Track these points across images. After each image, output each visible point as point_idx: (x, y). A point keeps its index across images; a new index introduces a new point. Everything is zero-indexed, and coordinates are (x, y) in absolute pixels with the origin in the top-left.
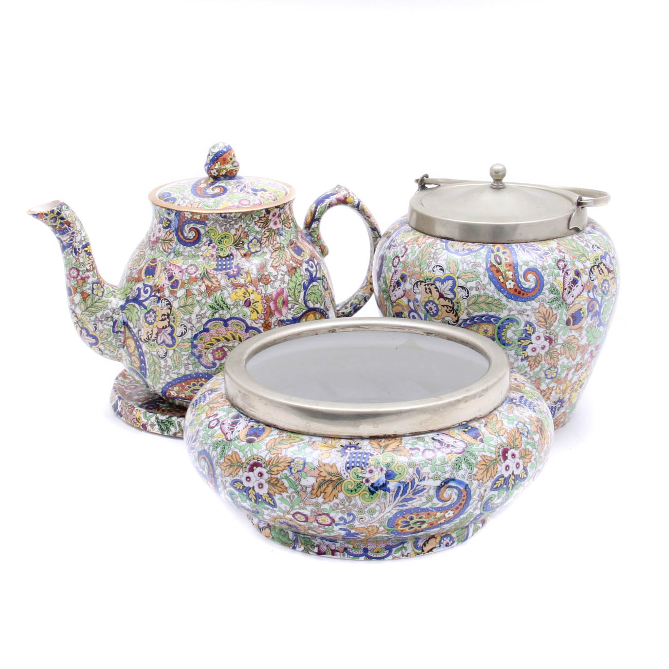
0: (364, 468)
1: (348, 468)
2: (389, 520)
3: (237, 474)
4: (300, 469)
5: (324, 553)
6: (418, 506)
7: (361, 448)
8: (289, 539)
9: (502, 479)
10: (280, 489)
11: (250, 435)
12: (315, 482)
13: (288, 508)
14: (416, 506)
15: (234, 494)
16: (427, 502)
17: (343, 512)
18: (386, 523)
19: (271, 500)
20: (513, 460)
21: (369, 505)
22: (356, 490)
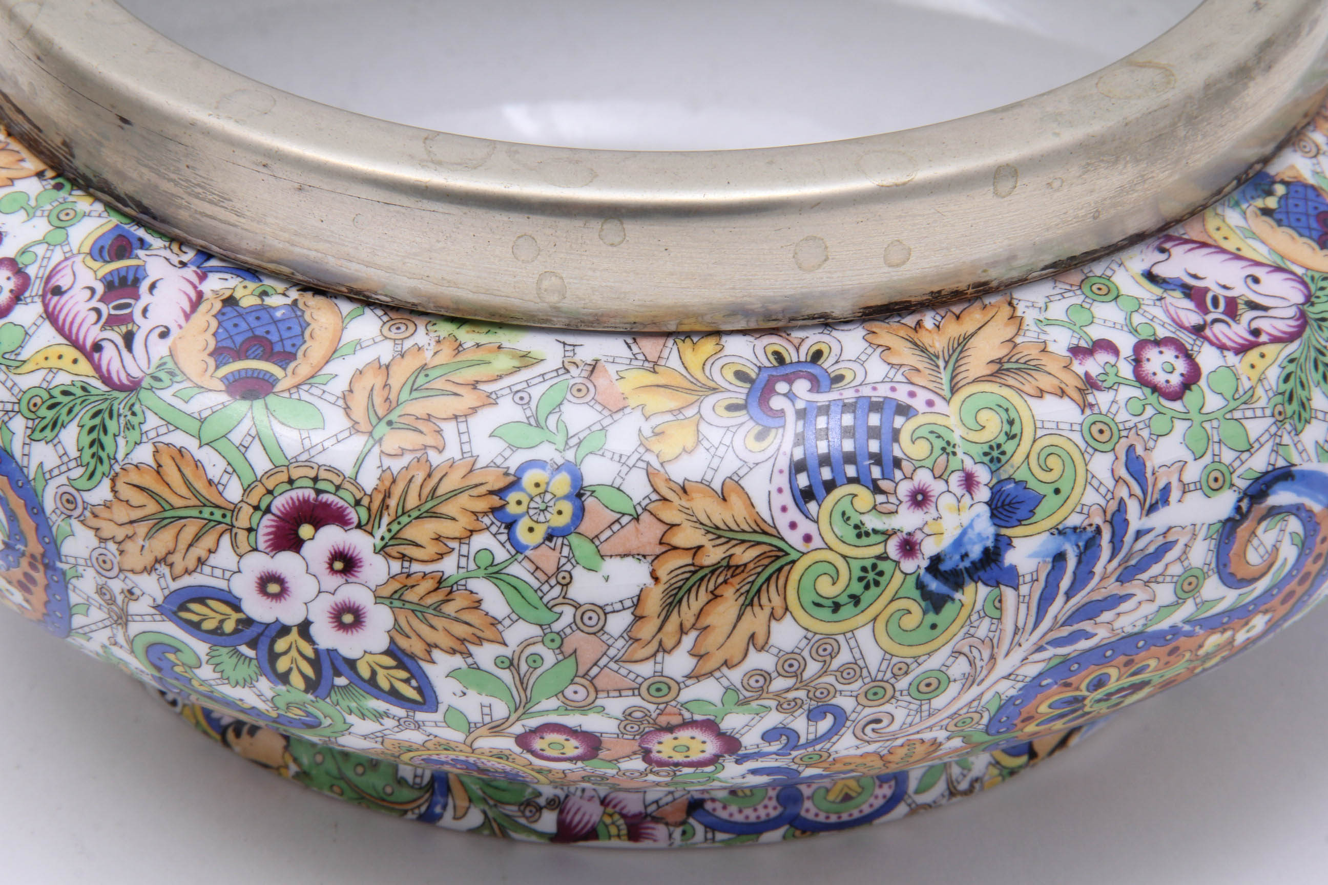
0: (884, 484)
1: (808, 495)
2: (1000, 708)
3: (201, 562)
4: (560, 522)
5: (592, 834)
6: (1136, 630)
7: (840, 378)
8: (401, 782)
10: (460, 630)
12: (649, 581)
13: (500, 710)
14: (1129, 629)
15: (177, 650)
16: (1179, 602)
17: (786, 705)
18: (985, 720)
19: (407, 681)
21: (920, 661)
22: (856, 599)
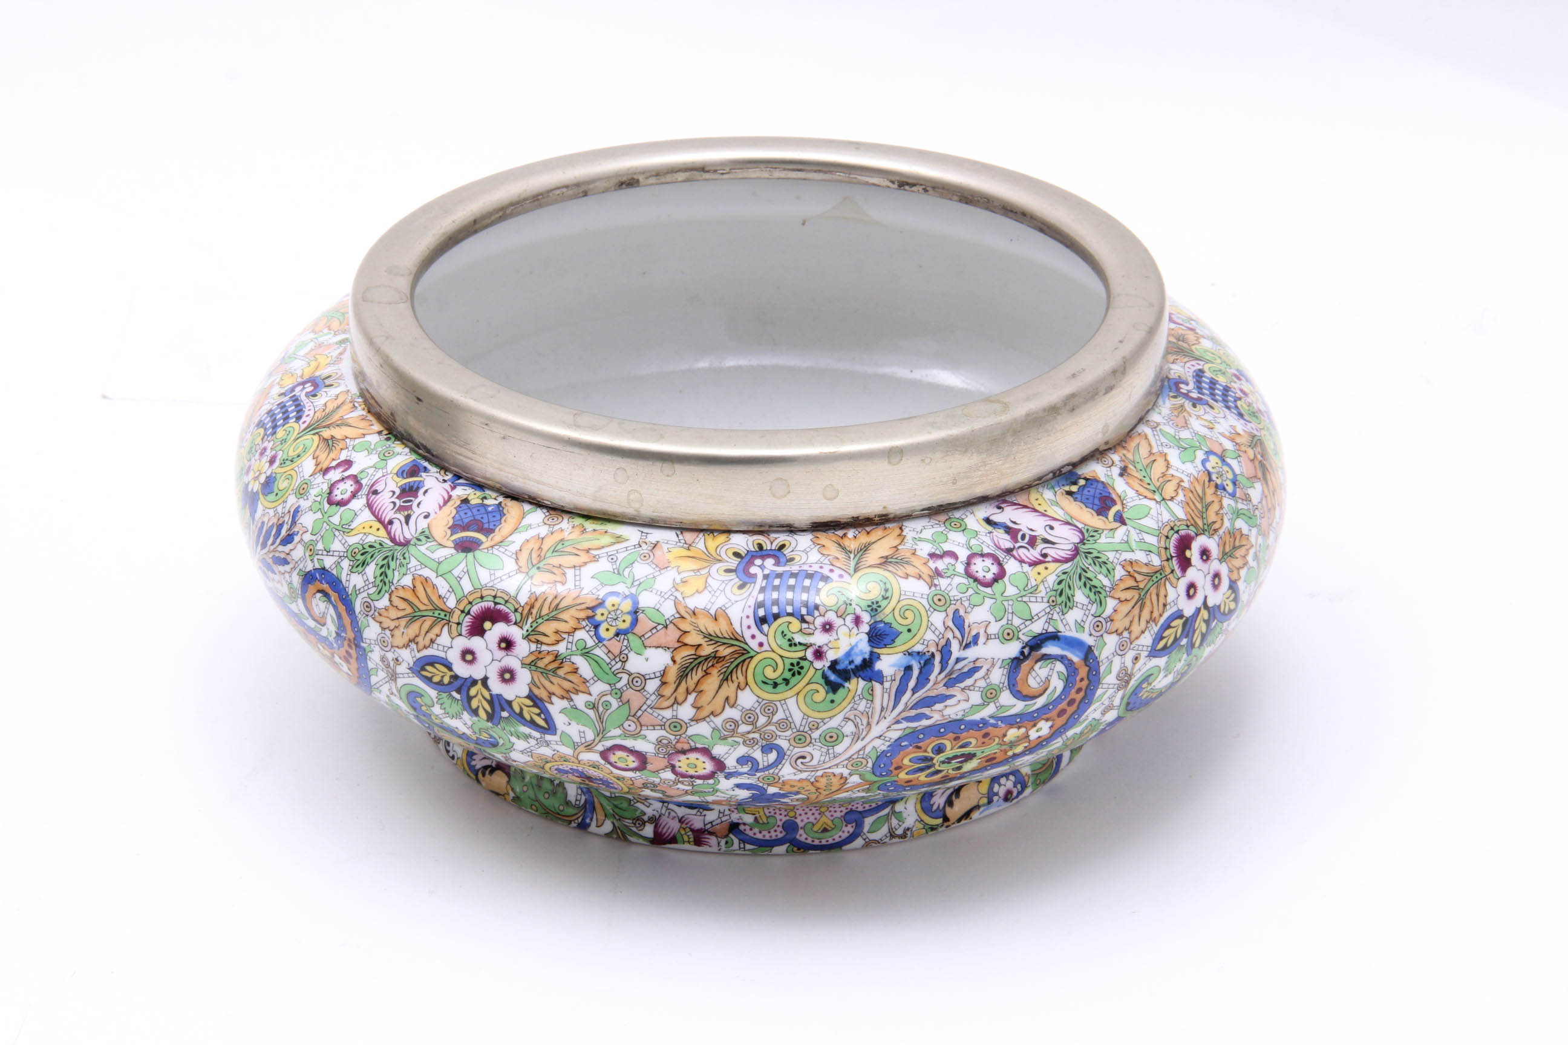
0: (808, 618)
1: (763, 620)
2: (878, 757)
3: (432, 641)
4: (624, 626)
5: (673, 840)
6: (958, 717)
7: (792, 559)
8: (568, 803)
9: (1179, 622)
10: (567, 685)
11: (465, 528)
12: (671, 663)
13: (590, 735)
14: (954, 717)
15: (421, 696)
16: (984, 705)
17: (751, 743)
18: (870, 765)
19: (539, 715)
20: (1204, 567)
21: (825, 721)
22: (787, 681)
